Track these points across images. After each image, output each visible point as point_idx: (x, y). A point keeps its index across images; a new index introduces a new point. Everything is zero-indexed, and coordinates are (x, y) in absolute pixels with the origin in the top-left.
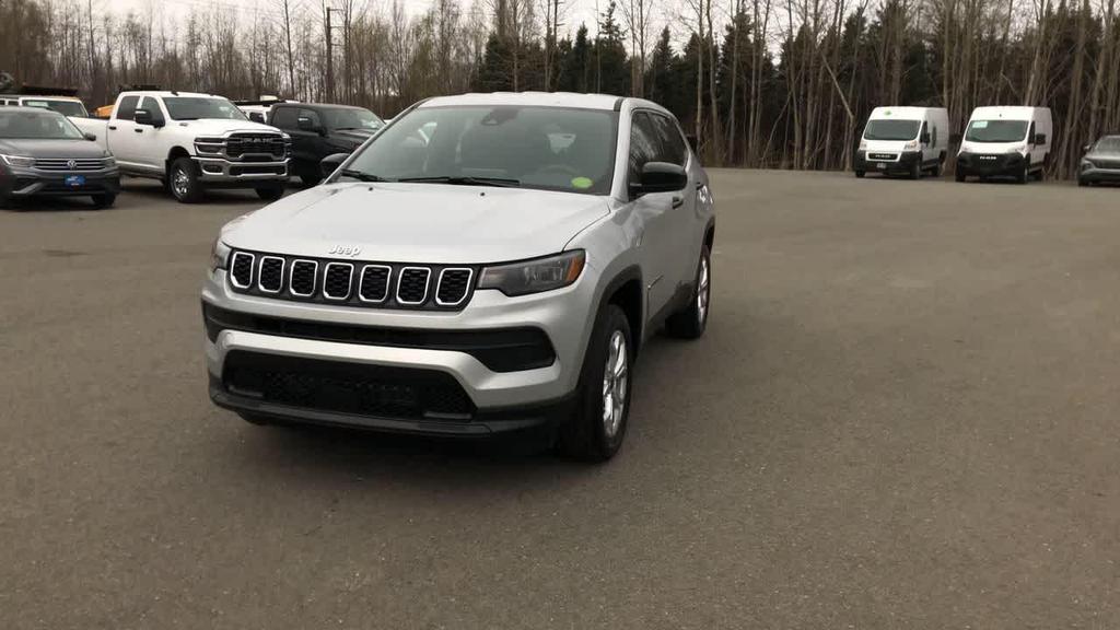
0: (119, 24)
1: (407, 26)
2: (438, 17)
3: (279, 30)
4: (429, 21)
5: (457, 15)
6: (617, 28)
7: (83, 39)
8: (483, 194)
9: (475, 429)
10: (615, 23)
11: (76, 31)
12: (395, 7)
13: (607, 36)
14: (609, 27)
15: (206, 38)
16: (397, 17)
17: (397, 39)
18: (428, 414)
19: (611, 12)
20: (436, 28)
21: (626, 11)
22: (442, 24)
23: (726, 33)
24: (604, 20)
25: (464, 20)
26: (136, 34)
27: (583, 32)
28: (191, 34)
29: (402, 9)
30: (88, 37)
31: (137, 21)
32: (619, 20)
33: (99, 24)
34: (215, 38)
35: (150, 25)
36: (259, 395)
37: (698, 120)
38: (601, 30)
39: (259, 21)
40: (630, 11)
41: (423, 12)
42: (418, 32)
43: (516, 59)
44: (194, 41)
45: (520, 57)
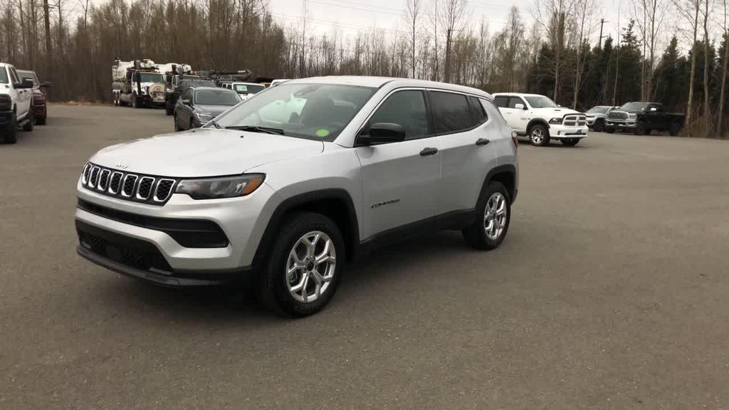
0: (318, 41)
1: (490, 39)
2: (510, 33)
3: (409, 44)
4: (503, 36)
5: (522, 32)
6: (634, 38)
7: (298, 50)
8: (242, 137)
9: (172, 282)
10: (633, 35)
11: (295, 46)
12: (482, 28)
13: (627, 44)
14: (629, 37)
15: (366, 50)
16: (483, 33)
17: (483, 48)
18: (152, 269)
19: (631, 27)
20: (508, 41)
21: (641, 27)
22: (512, 37)
23: (723, 40)
24: (625, 33)
25: (527, 35)
26: (327, 47)
27: (609, 41)
28: (358, 46)
29: (487, 28)
30: (301, 49)
31: (327, 40)
32: (636, 32)
33: (307, 42)
34: (371, 49)
35: (335, 42)
36: (89, 247)
37: (689, 103)
38: (623, 39)
39: (398, 38)
40: (643, 26)
41: (500, 30)
42: (496, 43)
43: (558, 60)
44: (359, 52)
45: (562, 58)
